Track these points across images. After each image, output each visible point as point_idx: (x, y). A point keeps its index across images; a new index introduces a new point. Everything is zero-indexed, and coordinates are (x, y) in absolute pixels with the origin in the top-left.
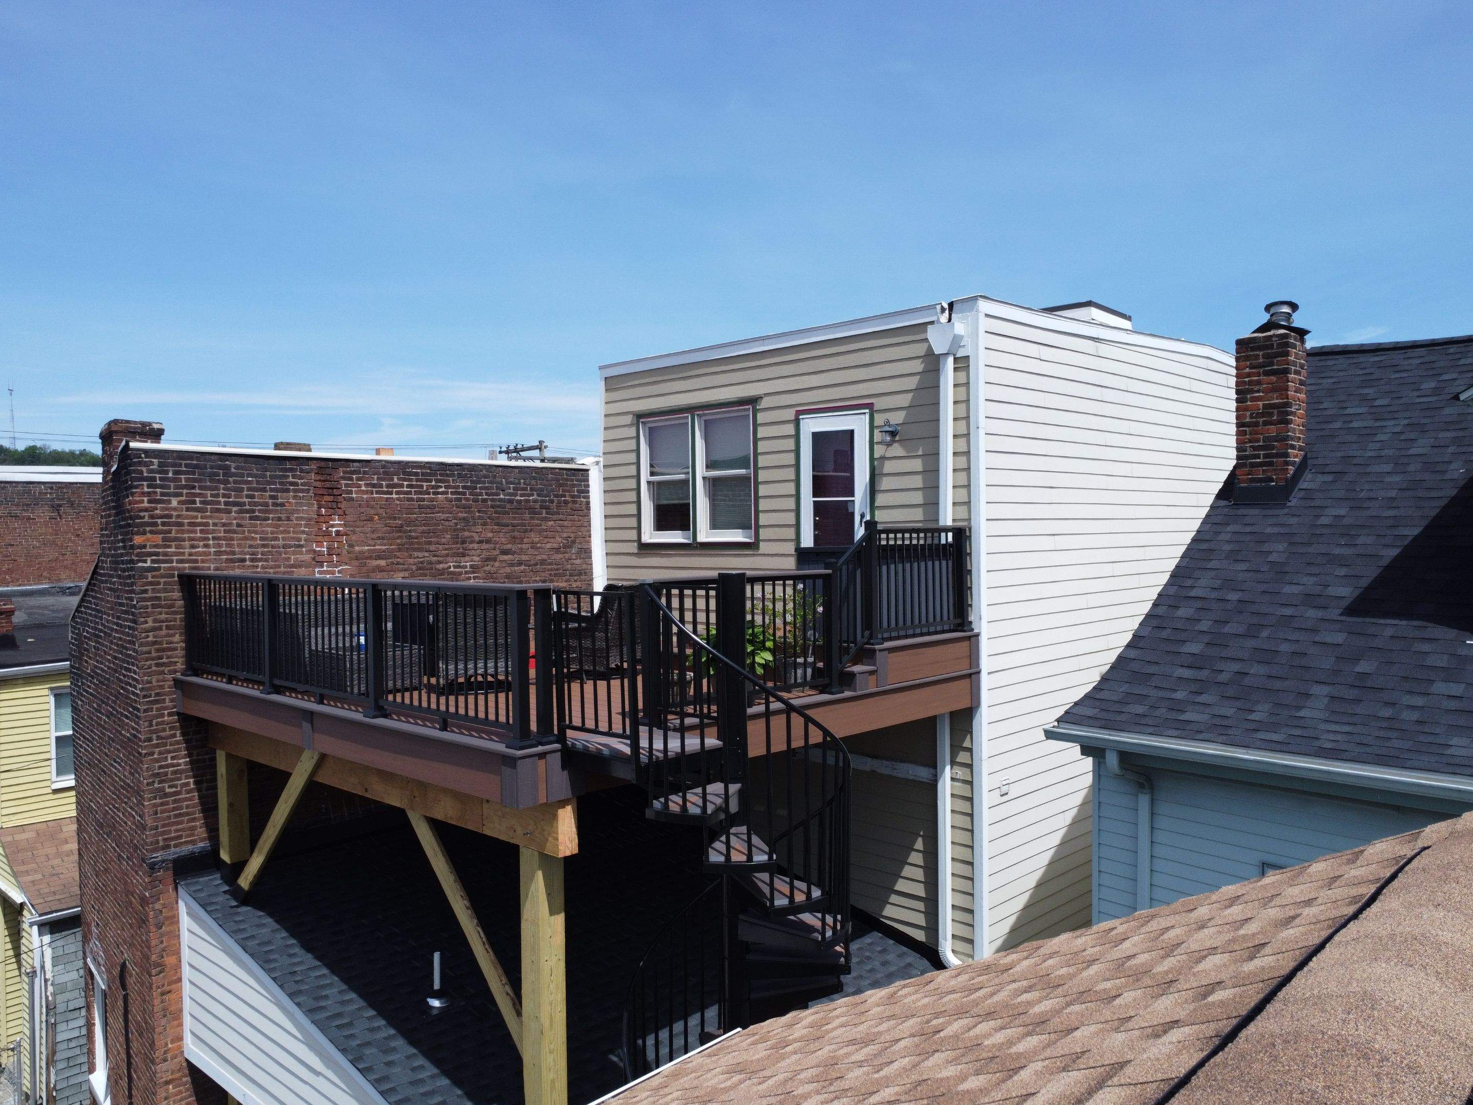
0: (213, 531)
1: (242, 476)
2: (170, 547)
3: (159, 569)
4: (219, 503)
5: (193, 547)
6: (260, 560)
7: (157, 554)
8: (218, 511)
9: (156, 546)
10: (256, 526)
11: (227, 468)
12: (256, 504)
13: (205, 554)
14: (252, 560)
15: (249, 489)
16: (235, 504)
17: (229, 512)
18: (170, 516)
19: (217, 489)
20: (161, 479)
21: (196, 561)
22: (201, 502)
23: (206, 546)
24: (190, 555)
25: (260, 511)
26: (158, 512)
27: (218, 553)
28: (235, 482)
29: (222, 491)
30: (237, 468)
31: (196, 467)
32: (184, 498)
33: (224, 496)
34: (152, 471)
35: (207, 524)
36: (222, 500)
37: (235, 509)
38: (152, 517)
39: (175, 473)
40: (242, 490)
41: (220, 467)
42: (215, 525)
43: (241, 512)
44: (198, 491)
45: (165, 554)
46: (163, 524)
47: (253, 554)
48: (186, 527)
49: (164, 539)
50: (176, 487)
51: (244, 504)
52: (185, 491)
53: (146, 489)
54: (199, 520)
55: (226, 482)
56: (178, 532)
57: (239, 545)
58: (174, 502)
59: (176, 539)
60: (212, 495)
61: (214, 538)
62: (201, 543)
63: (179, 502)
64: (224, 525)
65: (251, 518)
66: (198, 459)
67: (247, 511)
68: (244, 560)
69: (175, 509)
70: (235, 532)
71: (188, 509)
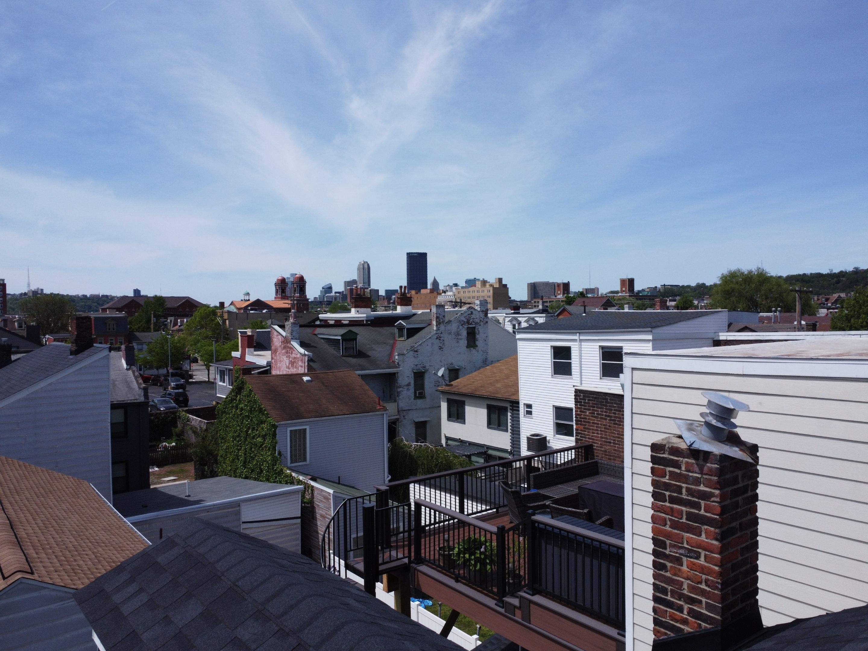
0: (600, 428)
1: (612, 403)
2: (585, 431)
3: (582, 440)
4: (603, 415)
5: (593, 433)
6: (617, 444)
7: (582, 434)
8: (602, 418)
9: (581, 430)
10: (615, 427)
11: (606, 399)
12: (616, 417)
13: (596, 437)
14: (614, 443)
15: (615, 410)
16: (609, 416)
17: (606, 419)
18: (586, 419)
19: (603, 408)
20: (584, 402)
21: (594, 439)
22: (597, 414)
23: (598, 433)
24: (592, 436)
25: (618, 421)
26: (582, 416)
27: (602, 437)
28: (610, 406)
29: (604, 410)
30: (610, 400)
31: (595, 398)
32: (591, 411)
33: (605, 412)
34: (580, 399)
35: (598, 424)
36: (604, 414)
37: (608, 418)
38: (580, 418)
39: (589, 400)
40: (611, 410)
41: (604, 399)
42: (601, 424)
43: (610, 420)
44: (596, 409)
45: (584, 434)
46: (584, 421)
47: (614, 440)
48: (591, 424)
49: (584, 428)
50: (589, 406)
51: (611, 417)
52: (591, 408)
53: (579, 406)
54: (596, 422)
55: (606, 406)
56: (588, 426)
57: (609, 435)
58: (588, 413)
59: (588, 429)
60: (601, 411)
61: (601, 431)
62: (596, 432)
63: (589, 413)
64: (604, 425)
65: (614, 424)
66: (596, 395)
67: (613, 420)
68: (610, 443)
69: (588, 416)
70: (608, 429)
71: (592, 416)
